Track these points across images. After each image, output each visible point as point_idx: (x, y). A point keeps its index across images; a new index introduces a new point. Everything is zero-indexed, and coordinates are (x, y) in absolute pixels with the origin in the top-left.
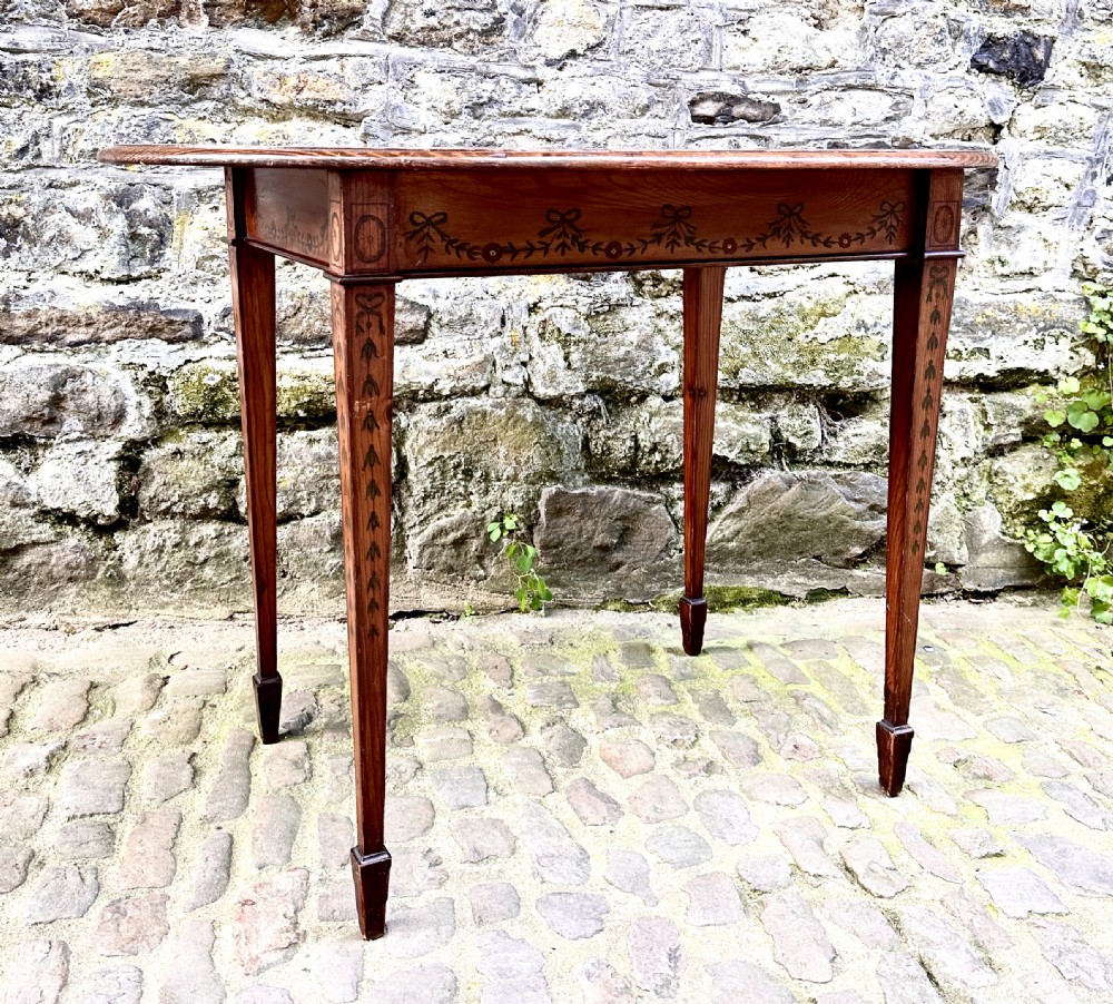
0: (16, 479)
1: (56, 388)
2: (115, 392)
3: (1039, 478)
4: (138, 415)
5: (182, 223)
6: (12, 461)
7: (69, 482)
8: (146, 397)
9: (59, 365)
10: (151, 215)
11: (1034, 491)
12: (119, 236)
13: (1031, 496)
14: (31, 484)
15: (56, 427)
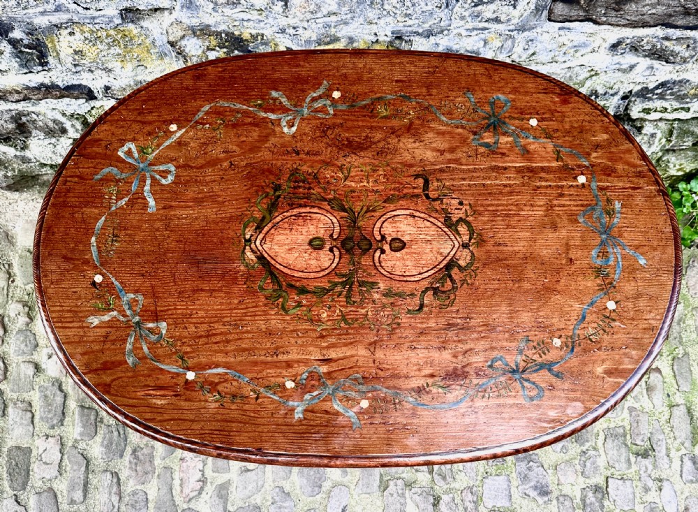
0: (18, 153)
1: (16, 122)
2: (54, 122)
3: (692, 165)
4: (74, 130)
5: (52, 42)
6: (11, 146)
7: (50, 155)
8: (76, 121)
9: (11, 110)
10: (26, 42)
11: (684, 171)
12: (10, 53)
13: (680, 173)
14: (28, 154)
15: (29, 135)
